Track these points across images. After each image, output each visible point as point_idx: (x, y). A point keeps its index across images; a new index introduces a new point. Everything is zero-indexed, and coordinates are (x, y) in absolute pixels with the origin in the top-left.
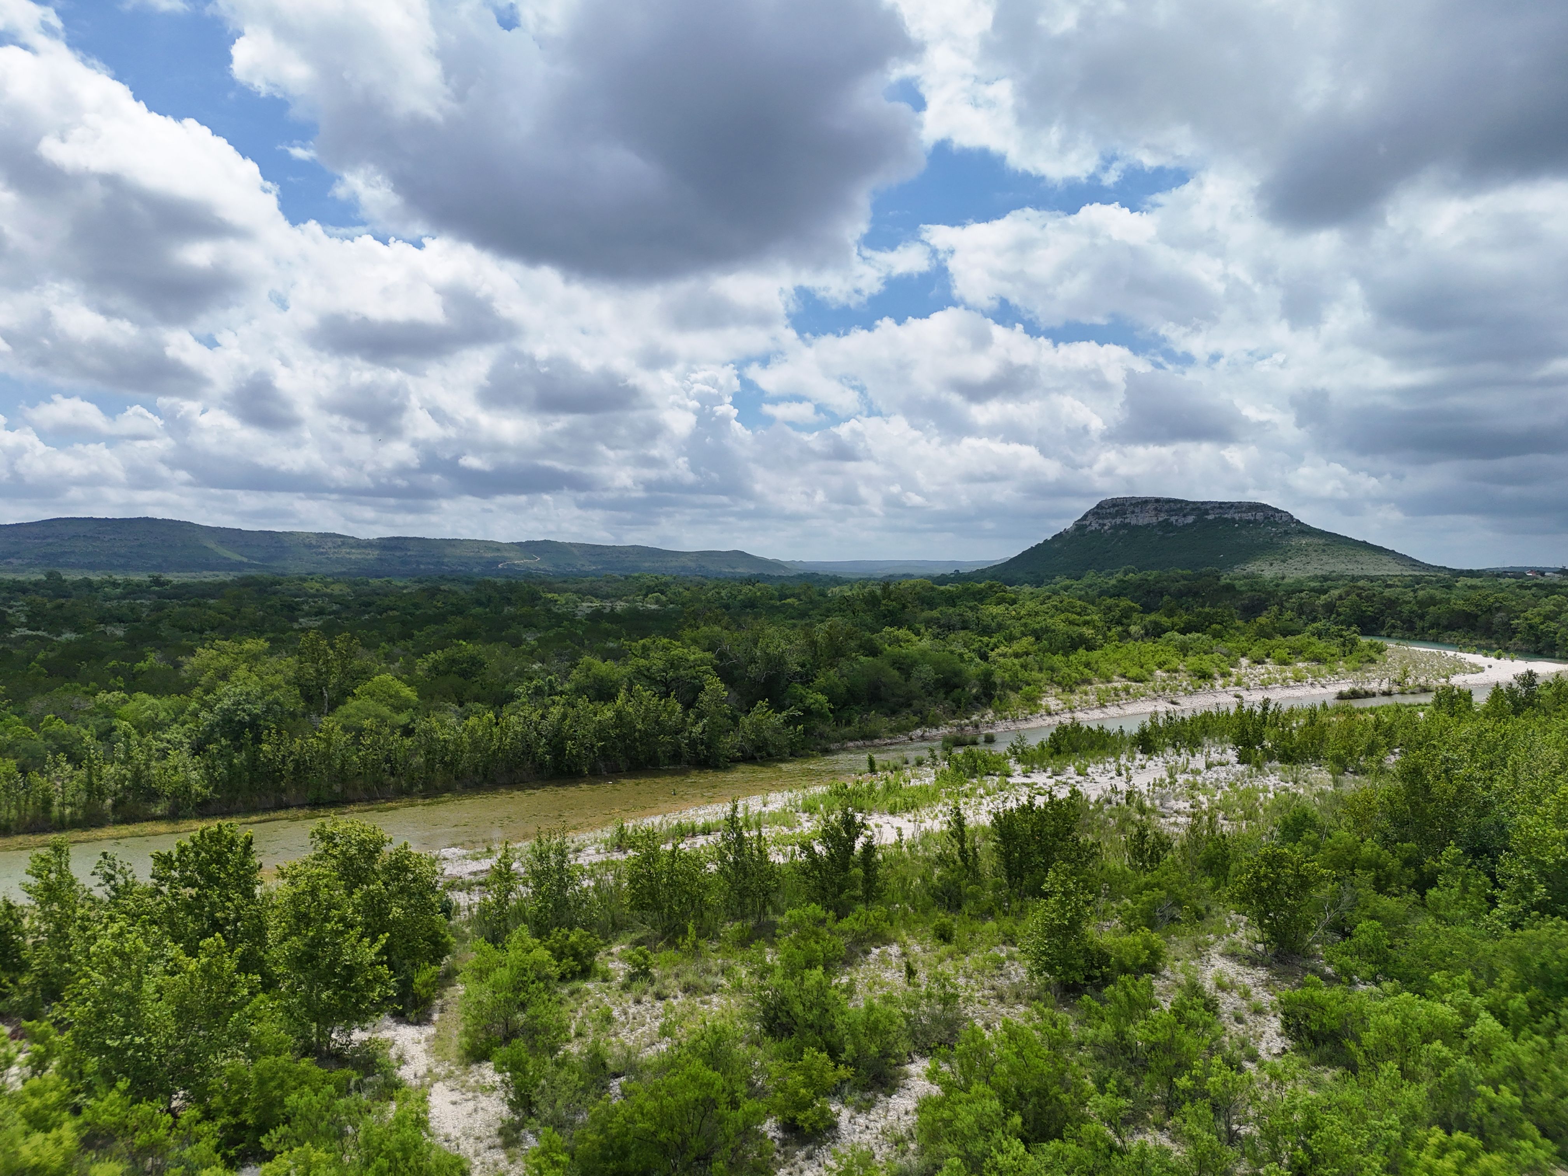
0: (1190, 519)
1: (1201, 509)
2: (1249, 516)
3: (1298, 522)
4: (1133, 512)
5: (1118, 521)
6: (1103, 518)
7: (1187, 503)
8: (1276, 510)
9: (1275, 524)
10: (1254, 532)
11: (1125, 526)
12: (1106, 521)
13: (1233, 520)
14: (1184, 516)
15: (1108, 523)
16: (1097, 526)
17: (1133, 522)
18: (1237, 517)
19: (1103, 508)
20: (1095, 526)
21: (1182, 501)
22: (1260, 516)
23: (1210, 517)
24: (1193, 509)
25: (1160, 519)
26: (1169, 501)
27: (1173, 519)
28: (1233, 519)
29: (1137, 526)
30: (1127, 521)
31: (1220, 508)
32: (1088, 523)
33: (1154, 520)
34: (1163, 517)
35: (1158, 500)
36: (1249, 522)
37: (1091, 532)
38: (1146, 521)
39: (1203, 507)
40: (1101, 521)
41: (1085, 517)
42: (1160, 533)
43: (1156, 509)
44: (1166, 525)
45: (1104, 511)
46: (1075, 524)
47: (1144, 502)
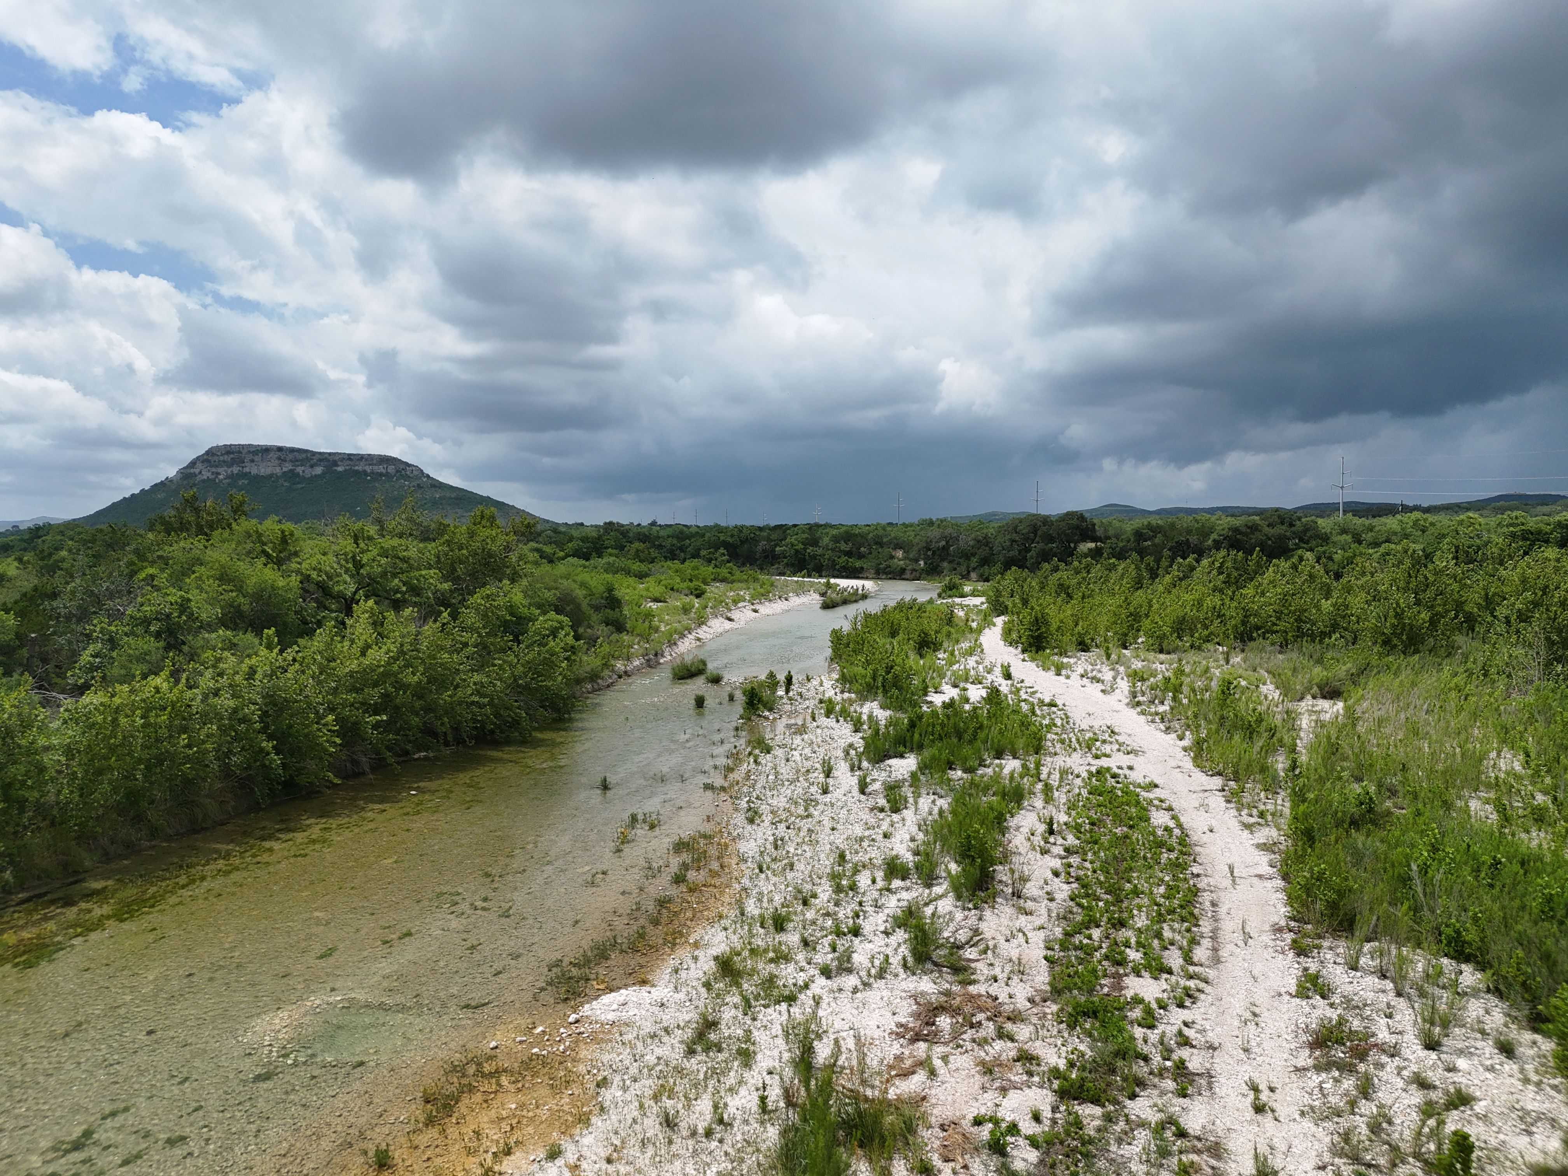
0: (318, 470)
1: (329, 460)
2: (381, 469)
3: (428, 476)
4: (252, 461)
5: (235, 470)
6: (217, 466)
7: (314, 453)
8: (407, 464)
9: (407, 477)
10: (387, 485)
11: (246, 475)
12: (220, 470)
13: (365, 473)
14: (312, 467)
15: (223, 472)
16: (209, 474)
17: (254, 471)
18: (368, 469)
19: (214, 455)
20: (206, 475)
21: (307, 451)
22: (391, 469)
23: (340, 469)
24: (320, 460)
25: (285, 469)
26: (292, 450)
27: (299, 470)
28: (365, 471)
29: (257, 477)
30: (247, 470)
31: (350, 459)
32: (197, 471)
33: (278, 470)
34: (287, 467)
35: (280, 449)
36: (381, 474)
37: (203, 481)
38: (269, 471)
39: (331, 458)
40: (214, 470)
41: (193, 464)
42: (286, 484)
43: (279, 458)
44: (292, 476)
45: (216, 458)
46: (180, 472)
47: (264, 451)
